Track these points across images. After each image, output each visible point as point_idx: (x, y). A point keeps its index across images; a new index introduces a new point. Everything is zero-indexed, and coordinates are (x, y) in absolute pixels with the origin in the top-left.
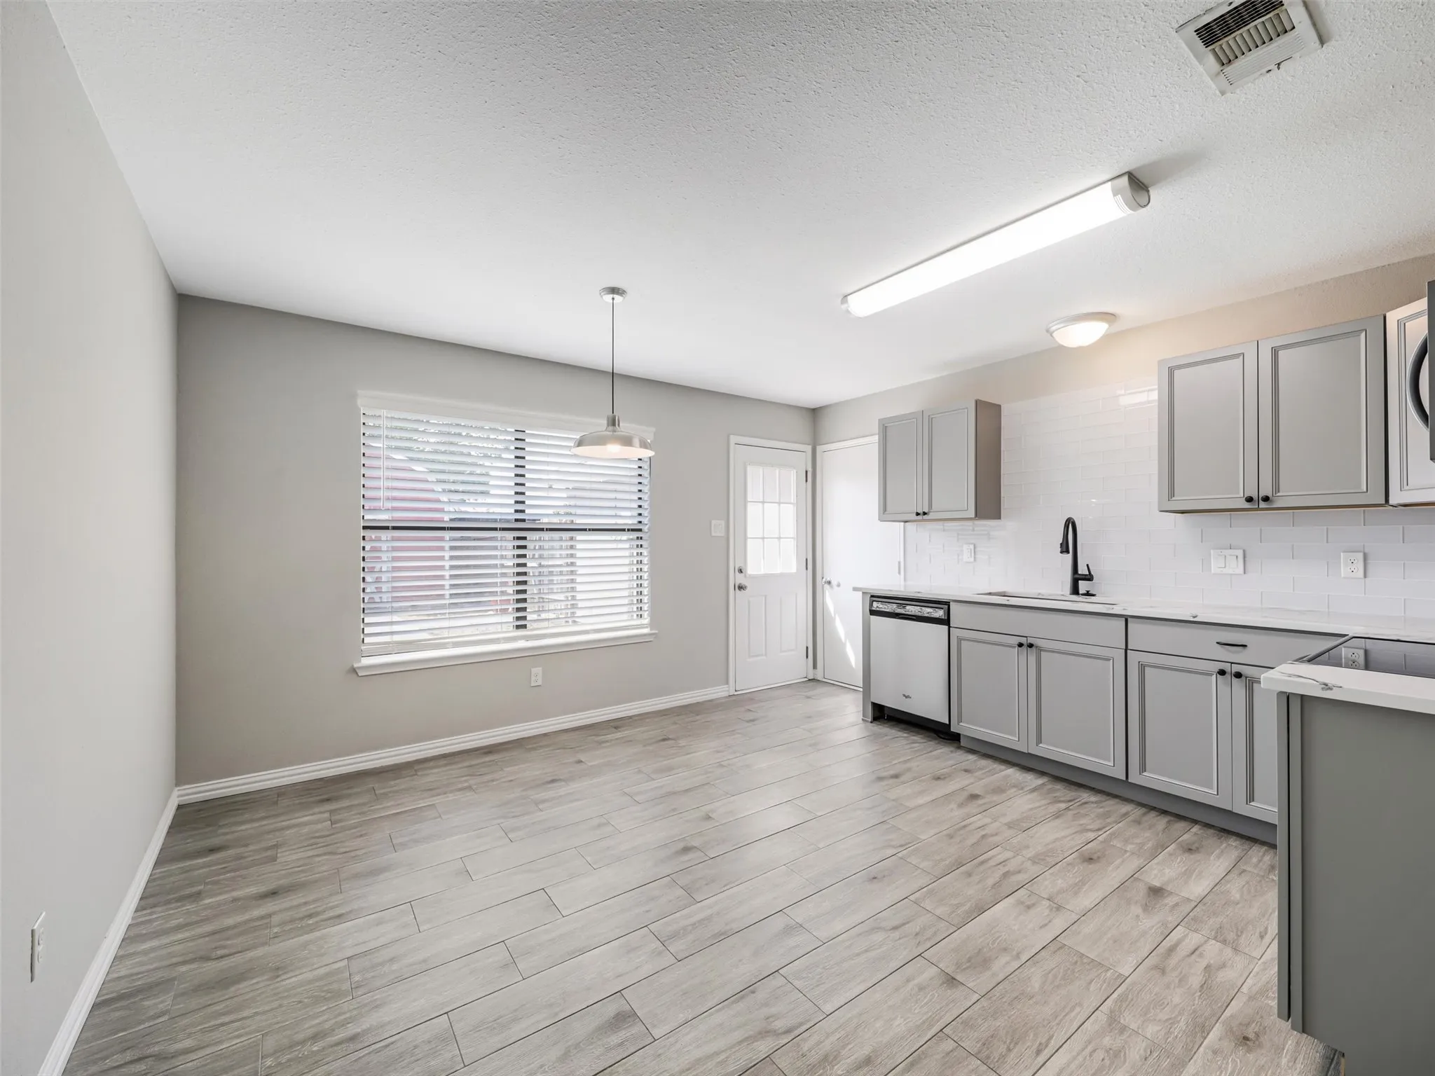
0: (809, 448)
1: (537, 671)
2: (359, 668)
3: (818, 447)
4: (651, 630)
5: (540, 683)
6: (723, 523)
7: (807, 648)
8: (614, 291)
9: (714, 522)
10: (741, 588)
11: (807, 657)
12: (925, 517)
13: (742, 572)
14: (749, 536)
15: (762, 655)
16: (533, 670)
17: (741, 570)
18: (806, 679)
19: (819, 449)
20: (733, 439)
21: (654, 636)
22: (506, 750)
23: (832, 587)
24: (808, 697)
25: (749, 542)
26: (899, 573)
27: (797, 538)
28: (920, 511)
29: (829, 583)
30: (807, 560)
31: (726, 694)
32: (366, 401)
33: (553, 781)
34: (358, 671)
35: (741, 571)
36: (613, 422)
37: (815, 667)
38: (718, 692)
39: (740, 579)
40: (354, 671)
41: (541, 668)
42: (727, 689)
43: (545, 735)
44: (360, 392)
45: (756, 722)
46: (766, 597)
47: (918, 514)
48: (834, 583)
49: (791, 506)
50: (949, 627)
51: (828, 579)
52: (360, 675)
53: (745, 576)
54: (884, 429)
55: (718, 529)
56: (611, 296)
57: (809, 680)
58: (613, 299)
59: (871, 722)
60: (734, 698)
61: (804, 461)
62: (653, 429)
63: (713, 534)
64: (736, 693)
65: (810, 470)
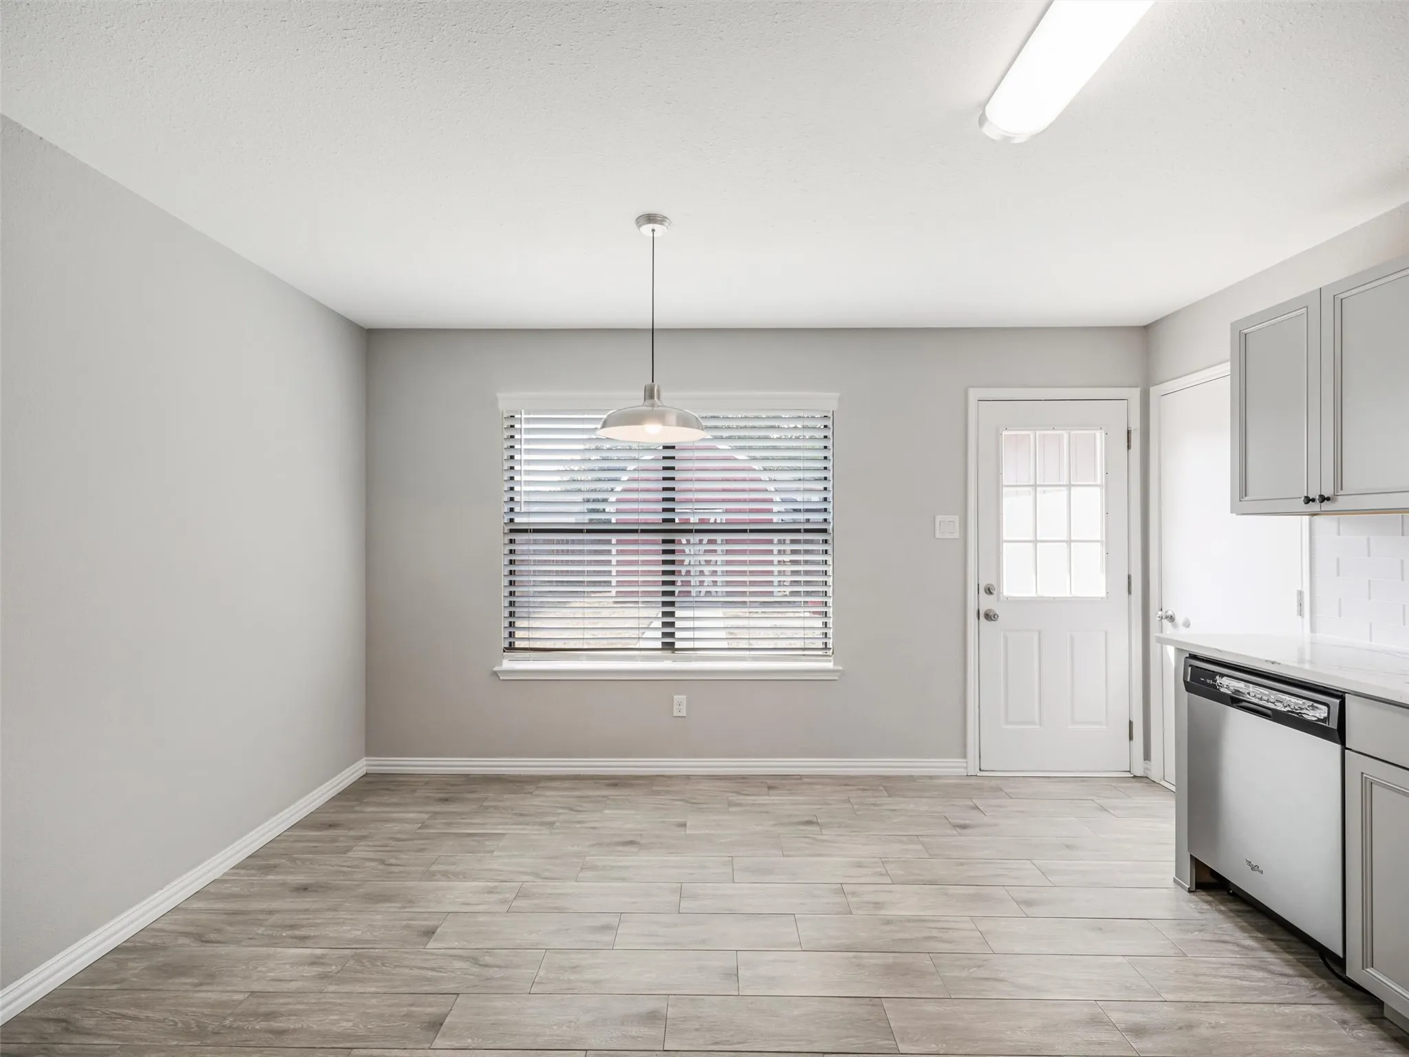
0: (1135, 394)
1: (680, 698)
2: (499, 671)
3: (1152, 389)
4: (834, 665)
5: (684, 713)
6: (956, 519)
7: (1131, 723)
8: (651, 218)
9: (938, 518)
10: (990, 616)
11: (1131, 738)
12: (1326, 506)
13: (991, 593)
14: (1006, 536)
15: (1034, 723)
16: (675, 697)
17: (989, 589)
18: (1128, 775)
19: (1154, 391)
20: (974, 394)
21: (839, 674)
22: (631, 786)
23: (1175, 626)
24: (1103, 809)
25: (1006, 547)
26: (1301, 613)
27: (1107, 543)
28: (1314, 494)
29: (1171, 619)
30: (1129, 577)
31: (962, 772)
32: (506, 401)
33: (631, 843)
34: (499, 675)
35: (989, 591)
36: (650, 394)
37: (1147, 757)
38: (947, 767)
39: (987, 603)
40: (495, 674)
41: (684, 697)
42: (965, 765)
43: (688, 777)
44: (499, 395)
45: (968, 831)
46: (1040, 632)
47: (1308, 500)
48: (1179, 619)
49: (1098, 489)
50: (1344, 748)
51: (1170, 613)
52: (501, 678)
53: (998, 599)
54: (1243, 341)
55: (947, 527)
56: (651, 226)
57: (1135, 777)
58: (653, 230)
59: (1190, 891)
60: (973, 781)
61: (1124, 413)
62: (837, 395)
63: (938, 535)
64: (980, 774)
65: (1136, 426)
